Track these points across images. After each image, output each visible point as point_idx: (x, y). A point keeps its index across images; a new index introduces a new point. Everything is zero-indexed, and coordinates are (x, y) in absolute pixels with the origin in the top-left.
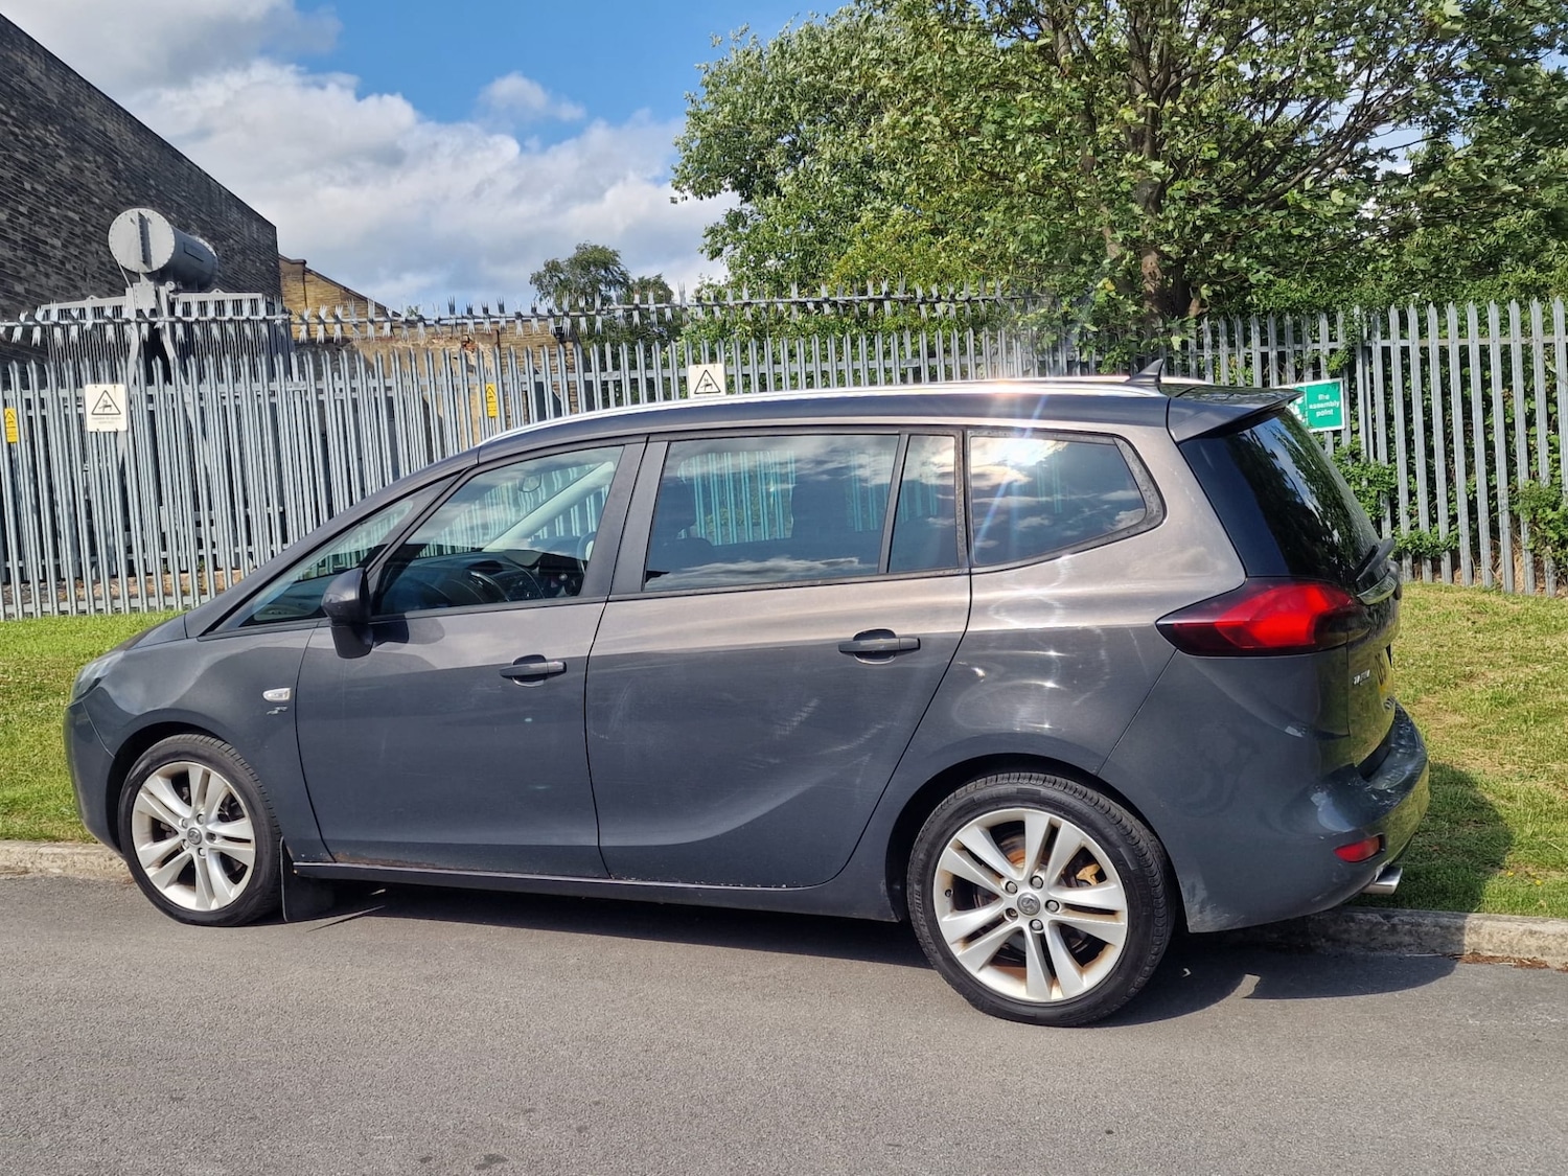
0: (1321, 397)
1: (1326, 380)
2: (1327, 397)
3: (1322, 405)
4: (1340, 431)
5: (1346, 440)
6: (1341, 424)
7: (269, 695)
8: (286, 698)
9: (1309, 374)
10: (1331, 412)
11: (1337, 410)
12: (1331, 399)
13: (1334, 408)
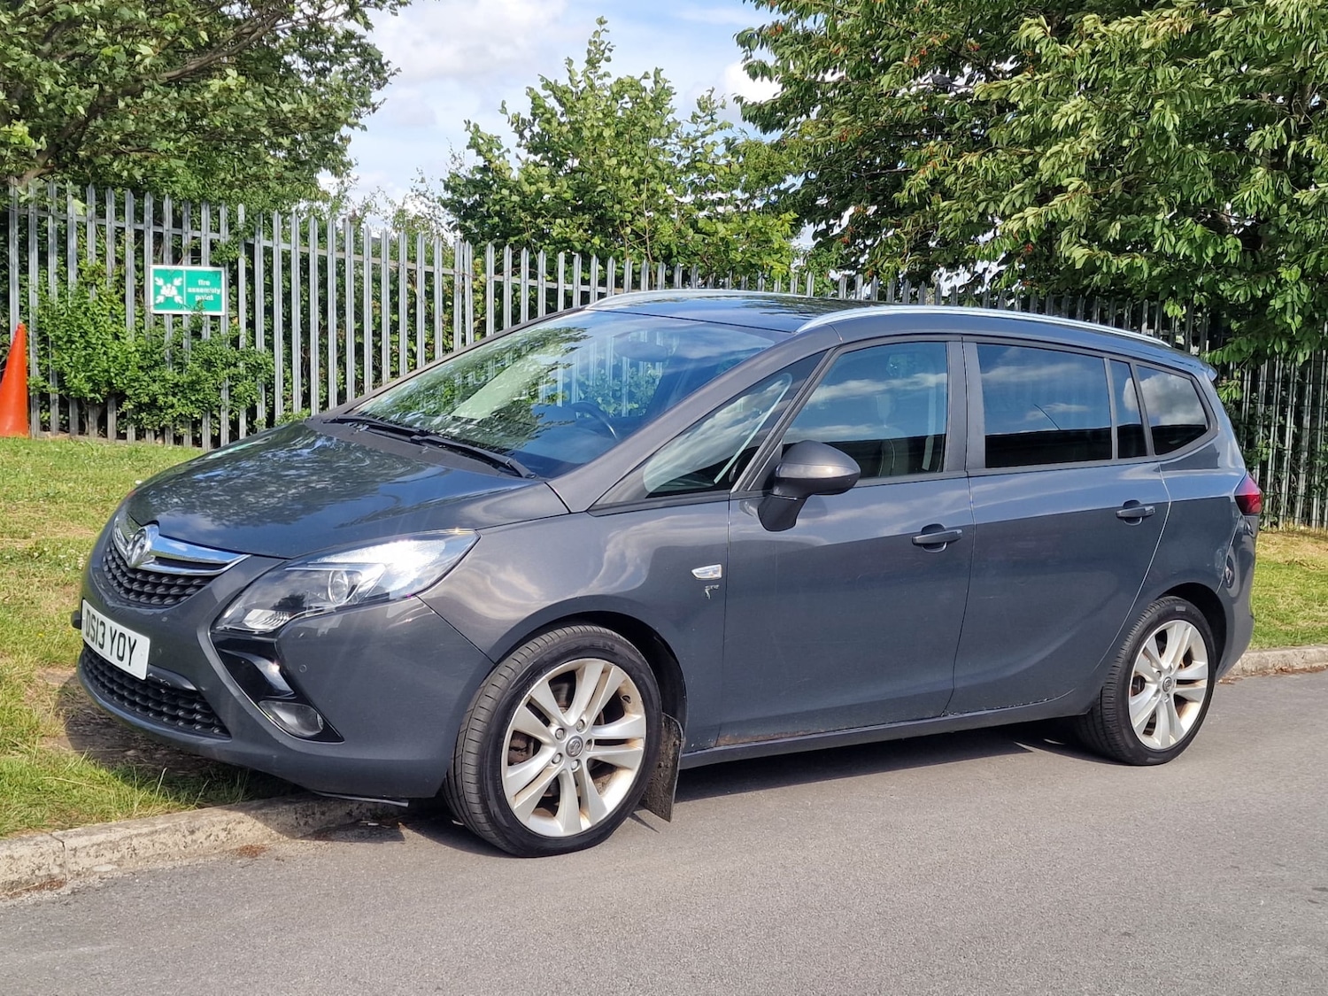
0: (201, 282)
1: (205, 268)
2: (208, 283)
3: (202, 290)
4: (219, 317)
5: (224, 327)
6: (221, 310)
7: (698, 572)
8: (719, 575)
9: (187, 258)
10: (211, 298)
11: (218, 297)
12: (212, 286)
13: (214, 294)
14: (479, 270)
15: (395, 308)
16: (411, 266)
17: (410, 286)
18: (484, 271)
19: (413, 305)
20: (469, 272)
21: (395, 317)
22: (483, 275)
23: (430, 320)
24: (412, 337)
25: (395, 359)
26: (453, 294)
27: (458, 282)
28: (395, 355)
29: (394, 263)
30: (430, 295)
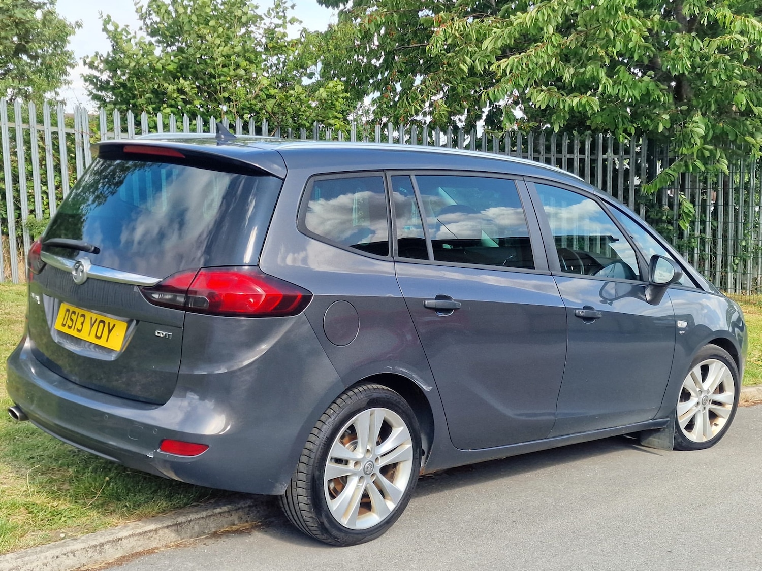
14: (95, 129)
15: (29, 160)
16: (40, 127)
17: (41, 143)
18: (99, 129)
19: (43, 159)
20: (86, 130)
21: (30, 168)
22: (99, 133)
23: (58, 168)
24: (45, 183)
25: (32, 200)
26: (74, 148)
27: (78, 138)
28: (31, 197)
29: (25, 126)
30: (56, 149)
